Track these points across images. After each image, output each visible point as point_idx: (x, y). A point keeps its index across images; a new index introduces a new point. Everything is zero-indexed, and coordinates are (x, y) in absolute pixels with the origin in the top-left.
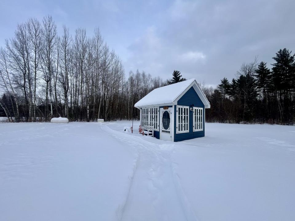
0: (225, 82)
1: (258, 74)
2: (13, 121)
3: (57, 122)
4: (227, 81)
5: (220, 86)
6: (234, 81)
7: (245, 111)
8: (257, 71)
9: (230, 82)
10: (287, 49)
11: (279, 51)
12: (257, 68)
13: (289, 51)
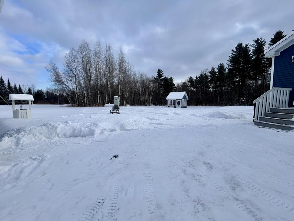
0: (191, 78)
1: (210, 75)
2: (70, 106)
3: (109, 106)
4: (192, 78)
5: (188, 81)
6: (196, 78)
7: (200, 100)
8: (210, 73)
9: (194, 78)
10: (223, 64)
11: (220, 64)
12: (210, 70)
13: (224, 65)
